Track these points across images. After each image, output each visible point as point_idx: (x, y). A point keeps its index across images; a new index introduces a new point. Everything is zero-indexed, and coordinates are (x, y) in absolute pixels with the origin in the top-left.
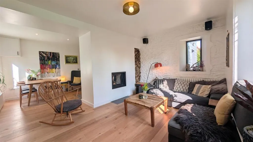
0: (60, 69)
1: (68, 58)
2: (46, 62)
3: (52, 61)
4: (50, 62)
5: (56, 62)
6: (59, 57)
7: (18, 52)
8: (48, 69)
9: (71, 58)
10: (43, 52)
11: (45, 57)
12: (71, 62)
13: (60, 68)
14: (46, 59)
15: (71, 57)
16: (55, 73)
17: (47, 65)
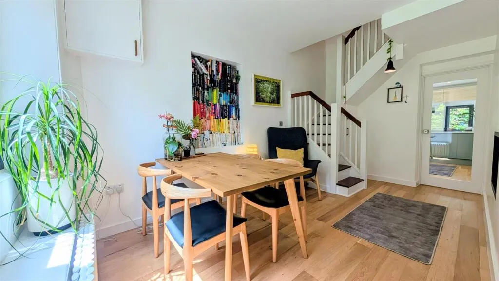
0: (239, 120)
1: (261, 86)
2: (206, 92)
3: (220, 91)
4: (216, 92)
5: (230, 96)
6: (238, 78)
7: (136, 42)
8: (212, 117)
9: (266, 85)
10: (199, 58)
11: (205, 75)
12: (267, 99)
13: (239, 117)
14: (207, 85)
15: (266, 81)
16: (227, 133)
17: (209, 105)
